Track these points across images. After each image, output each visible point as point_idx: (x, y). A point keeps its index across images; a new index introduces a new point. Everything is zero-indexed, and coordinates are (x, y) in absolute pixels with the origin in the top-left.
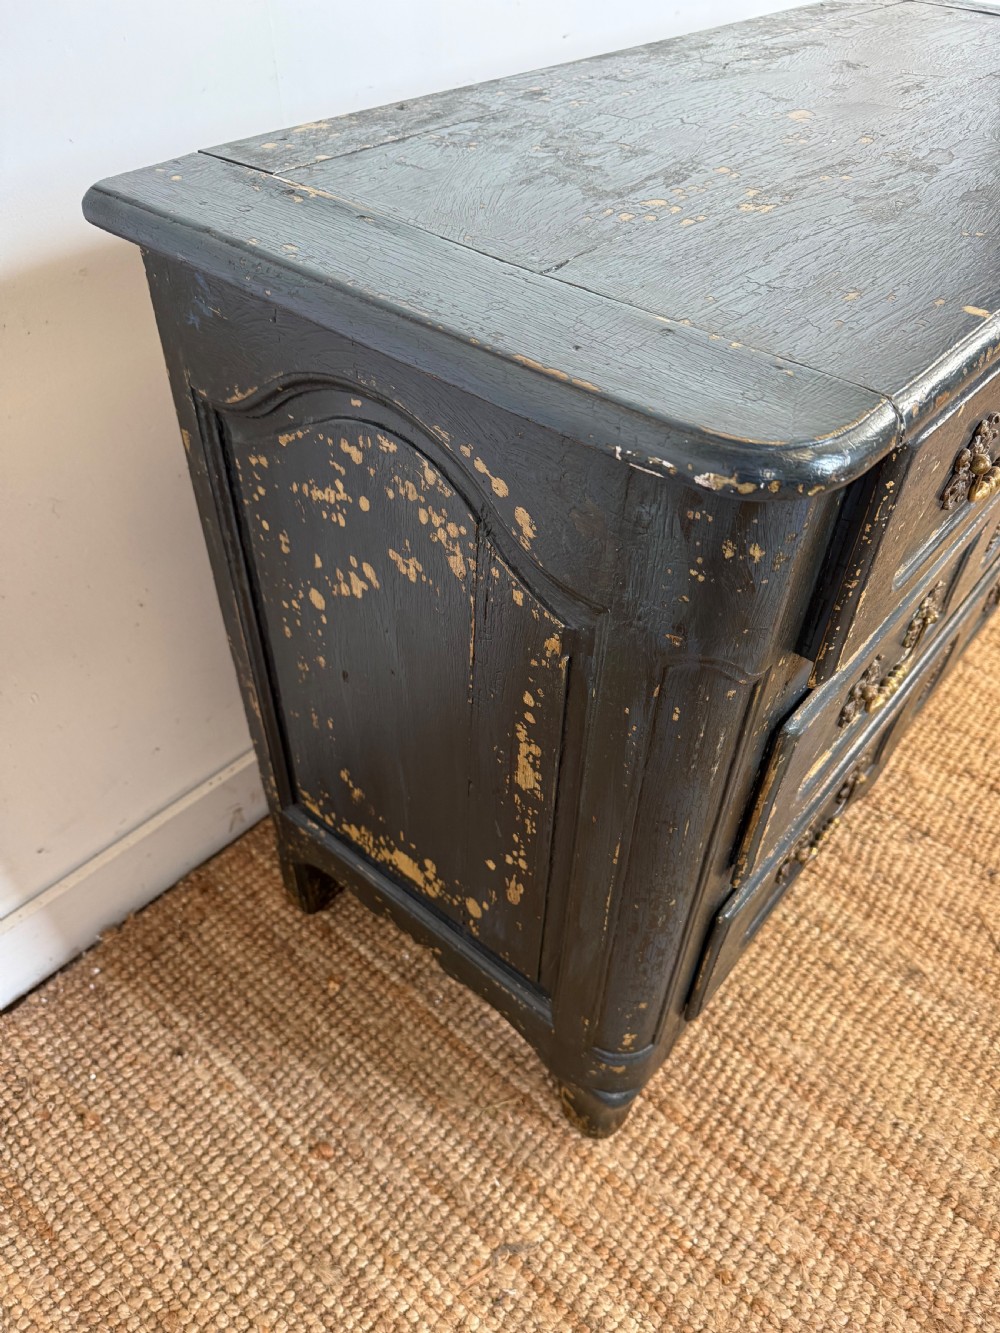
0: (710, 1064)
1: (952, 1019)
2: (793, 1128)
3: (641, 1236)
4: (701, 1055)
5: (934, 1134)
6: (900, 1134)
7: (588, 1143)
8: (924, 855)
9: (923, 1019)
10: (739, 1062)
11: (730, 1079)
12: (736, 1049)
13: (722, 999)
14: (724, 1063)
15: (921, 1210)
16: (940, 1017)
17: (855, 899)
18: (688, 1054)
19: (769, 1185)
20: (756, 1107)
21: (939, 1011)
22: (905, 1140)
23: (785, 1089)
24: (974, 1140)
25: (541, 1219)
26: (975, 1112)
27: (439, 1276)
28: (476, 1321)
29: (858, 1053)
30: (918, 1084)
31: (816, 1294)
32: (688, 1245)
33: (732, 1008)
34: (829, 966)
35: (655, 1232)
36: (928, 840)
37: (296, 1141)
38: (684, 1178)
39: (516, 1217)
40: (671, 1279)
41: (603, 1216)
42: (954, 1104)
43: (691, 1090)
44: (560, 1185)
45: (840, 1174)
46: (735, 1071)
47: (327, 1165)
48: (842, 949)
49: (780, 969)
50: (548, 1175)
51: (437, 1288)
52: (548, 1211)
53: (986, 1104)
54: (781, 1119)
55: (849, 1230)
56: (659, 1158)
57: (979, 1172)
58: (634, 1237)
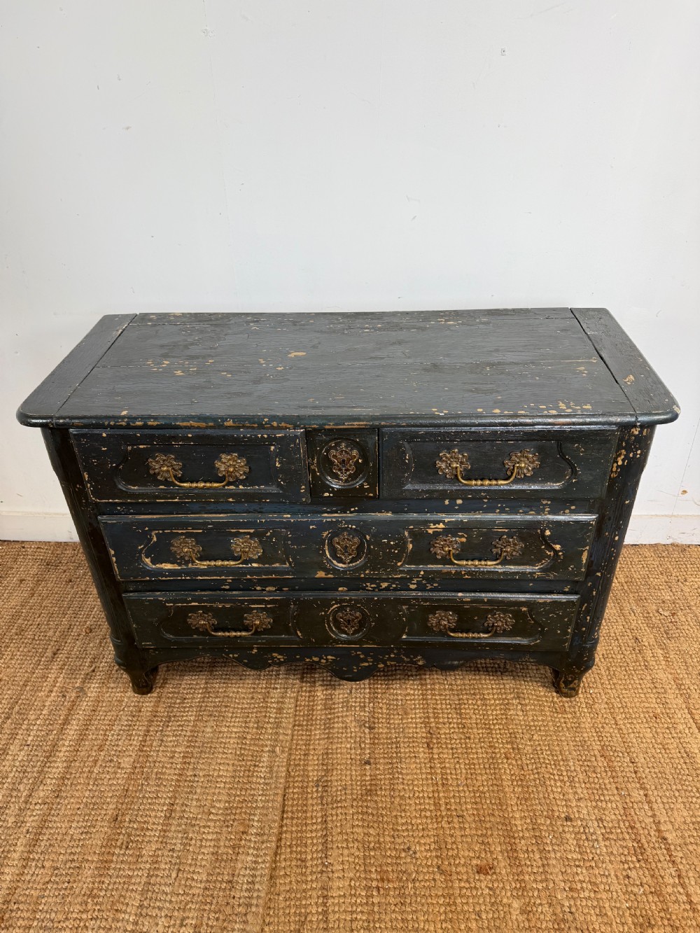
0: (185, 707)
1: (262, 776)
2: (172, 743)
3: (104, 719)
4: (188, 703)
5: (198, 791)
6: (192, 778)
7: (130, 689)
8: (355, 732)
9: (255, 766)
10: (191, 716)
11: (183, 716)
12: (196, 712)
13: (217, 697)
14: (188, 712)
15: (161, 798)
16: (261, 772)
17: (306, 718)
18: (185, 699)
19: (144, 746)
20: (174, 728)
21: (263, 770)
22: (190, 781)
23: (188, 734)
24: (205, 805)
25: (96, 692)
26: (220, 801)
27: (64, 678)
28: (54, 694)
29: (221, 750)
30: (219, 776)
31: (108, 777)
32: (108, 733)
33: (215, 702)
34: (258, 723)
35: (107, 722)
36: (367, 731)
37: (88, 623)
38: (132, 721)
39: (93, 685)
40: (93, 734)
41: (105, 707)
42: (219, 792)
43: (169, 707)
44: (110, 690)
45: (161, 765)
46: (187, 716)
47: (84, 634)
48: (271, 723)
49: (246, 708)
50: (112, 685)
51: (59, 680)
52: (99, 692)
53: (227, 805)
54: (174, 738)
55: (139, 777)
56: (136, 711)
57: (190, 812)
58: (103, 717)
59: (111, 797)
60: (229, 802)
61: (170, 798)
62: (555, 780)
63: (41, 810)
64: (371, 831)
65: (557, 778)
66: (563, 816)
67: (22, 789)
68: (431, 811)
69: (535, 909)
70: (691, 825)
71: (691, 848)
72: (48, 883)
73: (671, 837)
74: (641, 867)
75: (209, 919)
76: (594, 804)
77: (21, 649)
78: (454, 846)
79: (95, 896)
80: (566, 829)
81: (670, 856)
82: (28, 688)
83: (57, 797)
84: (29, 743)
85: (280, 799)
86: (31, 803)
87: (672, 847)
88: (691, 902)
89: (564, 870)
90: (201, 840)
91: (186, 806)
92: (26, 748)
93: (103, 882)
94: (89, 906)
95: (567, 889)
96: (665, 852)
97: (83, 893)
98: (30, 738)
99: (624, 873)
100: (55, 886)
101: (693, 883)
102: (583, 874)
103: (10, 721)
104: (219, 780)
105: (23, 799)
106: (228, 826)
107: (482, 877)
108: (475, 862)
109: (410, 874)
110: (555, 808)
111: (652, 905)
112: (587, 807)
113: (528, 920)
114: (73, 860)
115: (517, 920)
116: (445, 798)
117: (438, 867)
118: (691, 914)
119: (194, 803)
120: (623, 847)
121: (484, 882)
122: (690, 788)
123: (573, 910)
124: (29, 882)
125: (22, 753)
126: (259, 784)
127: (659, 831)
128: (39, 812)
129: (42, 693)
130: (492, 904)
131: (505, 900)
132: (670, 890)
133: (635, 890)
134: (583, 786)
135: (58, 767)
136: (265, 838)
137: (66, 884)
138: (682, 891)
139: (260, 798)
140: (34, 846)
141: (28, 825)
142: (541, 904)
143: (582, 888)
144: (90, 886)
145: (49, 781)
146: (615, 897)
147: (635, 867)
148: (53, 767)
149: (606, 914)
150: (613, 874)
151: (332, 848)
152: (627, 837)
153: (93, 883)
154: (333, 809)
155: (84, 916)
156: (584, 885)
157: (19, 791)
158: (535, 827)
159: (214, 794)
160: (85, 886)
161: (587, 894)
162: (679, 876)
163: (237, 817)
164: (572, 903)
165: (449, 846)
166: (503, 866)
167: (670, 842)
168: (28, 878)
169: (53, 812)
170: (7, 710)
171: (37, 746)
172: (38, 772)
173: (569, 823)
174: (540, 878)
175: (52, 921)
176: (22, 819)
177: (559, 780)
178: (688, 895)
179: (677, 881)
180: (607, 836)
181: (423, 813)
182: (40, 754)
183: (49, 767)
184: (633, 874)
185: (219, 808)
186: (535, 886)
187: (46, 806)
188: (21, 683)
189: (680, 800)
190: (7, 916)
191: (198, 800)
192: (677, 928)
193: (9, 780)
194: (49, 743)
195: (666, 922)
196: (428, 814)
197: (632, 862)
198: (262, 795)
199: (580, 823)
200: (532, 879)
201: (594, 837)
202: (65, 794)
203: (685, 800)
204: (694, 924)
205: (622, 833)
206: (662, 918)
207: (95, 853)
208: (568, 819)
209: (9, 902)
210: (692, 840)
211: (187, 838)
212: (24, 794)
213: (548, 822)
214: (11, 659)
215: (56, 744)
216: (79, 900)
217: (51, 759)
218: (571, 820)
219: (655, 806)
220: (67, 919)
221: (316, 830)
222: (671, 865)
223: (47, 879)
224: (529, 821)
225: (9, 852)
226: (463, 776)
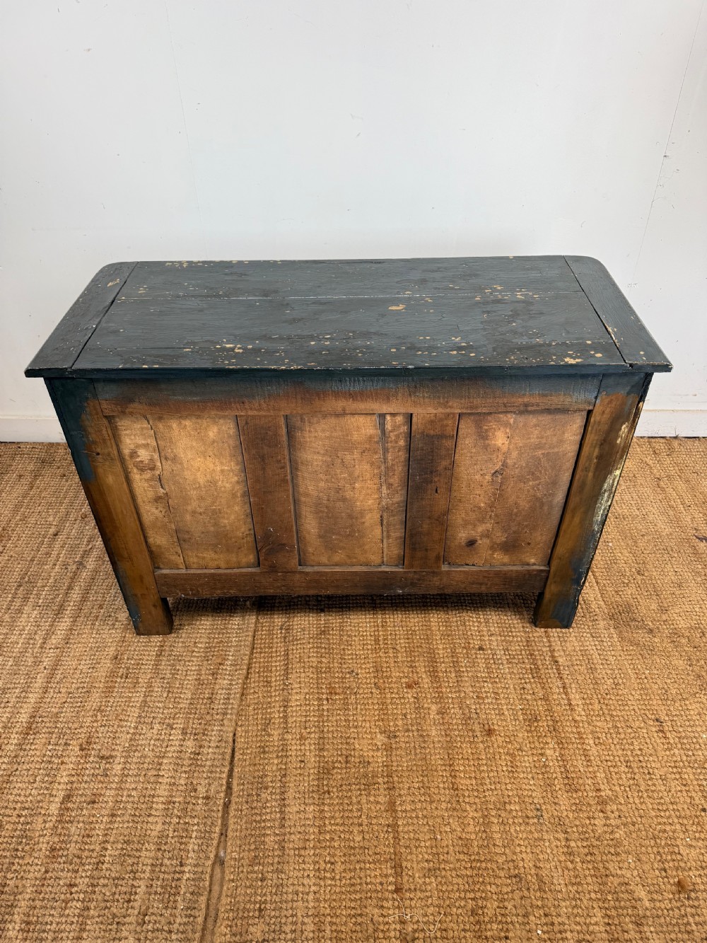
59: (111, 642)
60: (209, 643)
61: (160, 642)
62: (473, 621)
63: (54, 653)
64: (323, 660)
65: (475, 620)
66: (477, 647)
67: (38, 639)
68: (372, 645)
69: (448, 711)
70: (579, 652)
71: (576, 667)
72: (64, 703)
73: (560, 660)
74: (535, 682)
75: (193, 723)
76: (503, 638)
77: (26, 532)
78: (388, 669)
79: (102, 711)
80: (479, 656)
81: (559, 674)
82: (35, 562)
83: (67, 643)
84: (40, 604)
85: (250, 639)
86: (46, 648)
87: (562, 668)
88: (570, 704)
89: (473, 684)
90: (187, 671)
91: (174, 646)
92: (38, 608)
93: (109, 701)
94: (99, 718)
95: (475, 697)
96: (555, 671)
97: (93, 709)
98: (41, 601)
99: (521, 686)
100: (71, 705)
101: (574, 691)
102: (488, 686)
103: (22, 588)
104: (200, 627)
105: (39, 645)
106: (208, 660)
107: (409, 691)
108: (404, 680)
109: (352, 689)
110: (471, 641)
111: (540, 707)
112: (497, 640)
113: (443, 718)
114: (83, 687)
115: (434, 718)
116: (384, 635)
117: (375, 684)
118: (569, 712)
119: (180, 645)
120: (522, 668)
121: (410, 695)
122: (583, 626)
123: (478, 711)
124: (49, 703)
125: (35, 612)
126: (234, 629)
127: (553, 656)
128: (53, 655)
129: (48, 566)
130: (416, 708)
131: (426, 705)
132: (555, 697)
133: (529, 697)
134: (496, 625)
135: (66, 622)
136: (238, 667)
137: (79, 704)
138: (564, 697)
139: (234, 639)
140: (51, 678)
141: (45, 664)
142: (453, 708)
143: (487, 697)
144: (99, 704)
145: (59, 632)
146: (511, 702)
147: (530, 682)
148: (62, 622)
149: (503, 714)
150: (512, 686)
151: (292, 673)
152: (527, 661)
153: (101, 702)
154: (293, 645)
155: (95, 724)
156: (489, 695)
157: (35, 639)
158: (453, 653)
159: (197, 637)
160: (94, 704)
161: (490, 701)
162: (564, 687)
163: (216, 653)
164: (478, 706)
165: (384, 670)
166: (426, 681)
167: (561, 664)
168: (48, 700)
169: (64, 654)
170: (19, 580)
171: (47, 606)
172: (49, 626)
173: (481, 652)
174: (454, 690)
175: (70, 729)
176: (39, 659)
177: (477, 621)
178: (569, 700)
179: (562, 690)
180: (510, 660)
181: (365, 647)
182: (49, 613)
183: (58, 622)
184: (528, 686)
185: (201, 648)
186: (450, 695)
187: (59, 650)
188: (29, 559)
189: (573, 634)
190: (34, 726)
191: (183, 642)
192: (557, 722)
193: (26, 632)
194: (57, 604)
195: (549, 718)
196: (369, 647)
197: (528, 678)
198: (236, 637)
199: (490, 652)
200: (448, 691)
201: (500, 661)
202: (73, 641)
203: (577, 635)
204: (571, 718)
205: (523, 658)
206: (546, 715)
207: (101, 682)
208: (481, 648)
209: (34, 717)
210: (578, 663)
211: (175, 670)
212: (40, 642)
213: (465, 651)
214: (18, 540)
215: (63, 605)
216: (91, 713)
217: (59, 616)
218: (483, 649)
219: (552, 639)
220: (81, 727)
221: (280, 661)
222: (558, 680)
223: (64, 700)
224: (449, 650)
225: (31, 682)
226: (399, 619)
